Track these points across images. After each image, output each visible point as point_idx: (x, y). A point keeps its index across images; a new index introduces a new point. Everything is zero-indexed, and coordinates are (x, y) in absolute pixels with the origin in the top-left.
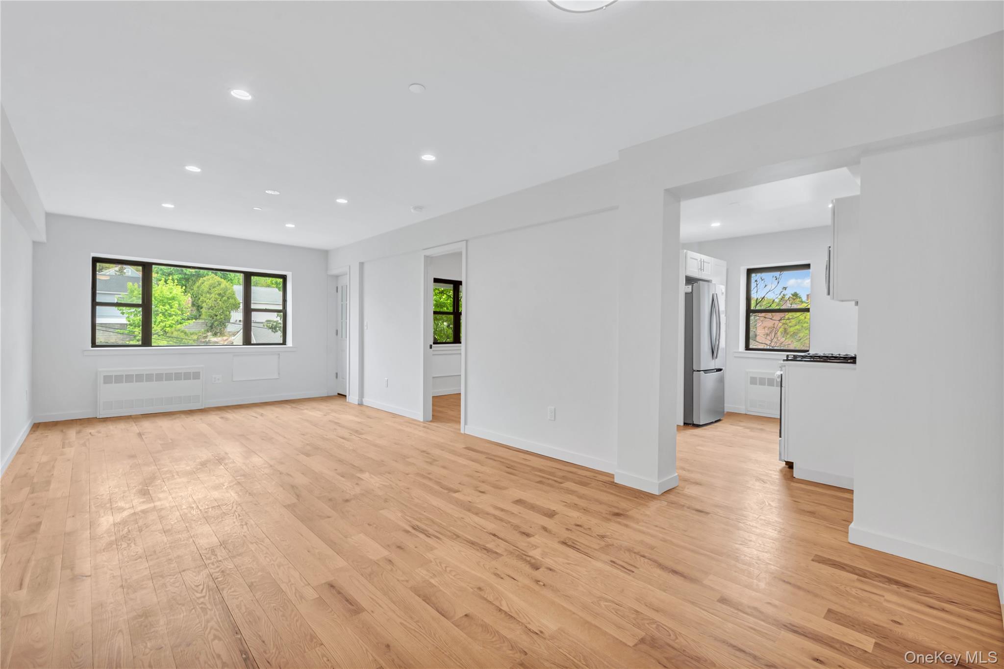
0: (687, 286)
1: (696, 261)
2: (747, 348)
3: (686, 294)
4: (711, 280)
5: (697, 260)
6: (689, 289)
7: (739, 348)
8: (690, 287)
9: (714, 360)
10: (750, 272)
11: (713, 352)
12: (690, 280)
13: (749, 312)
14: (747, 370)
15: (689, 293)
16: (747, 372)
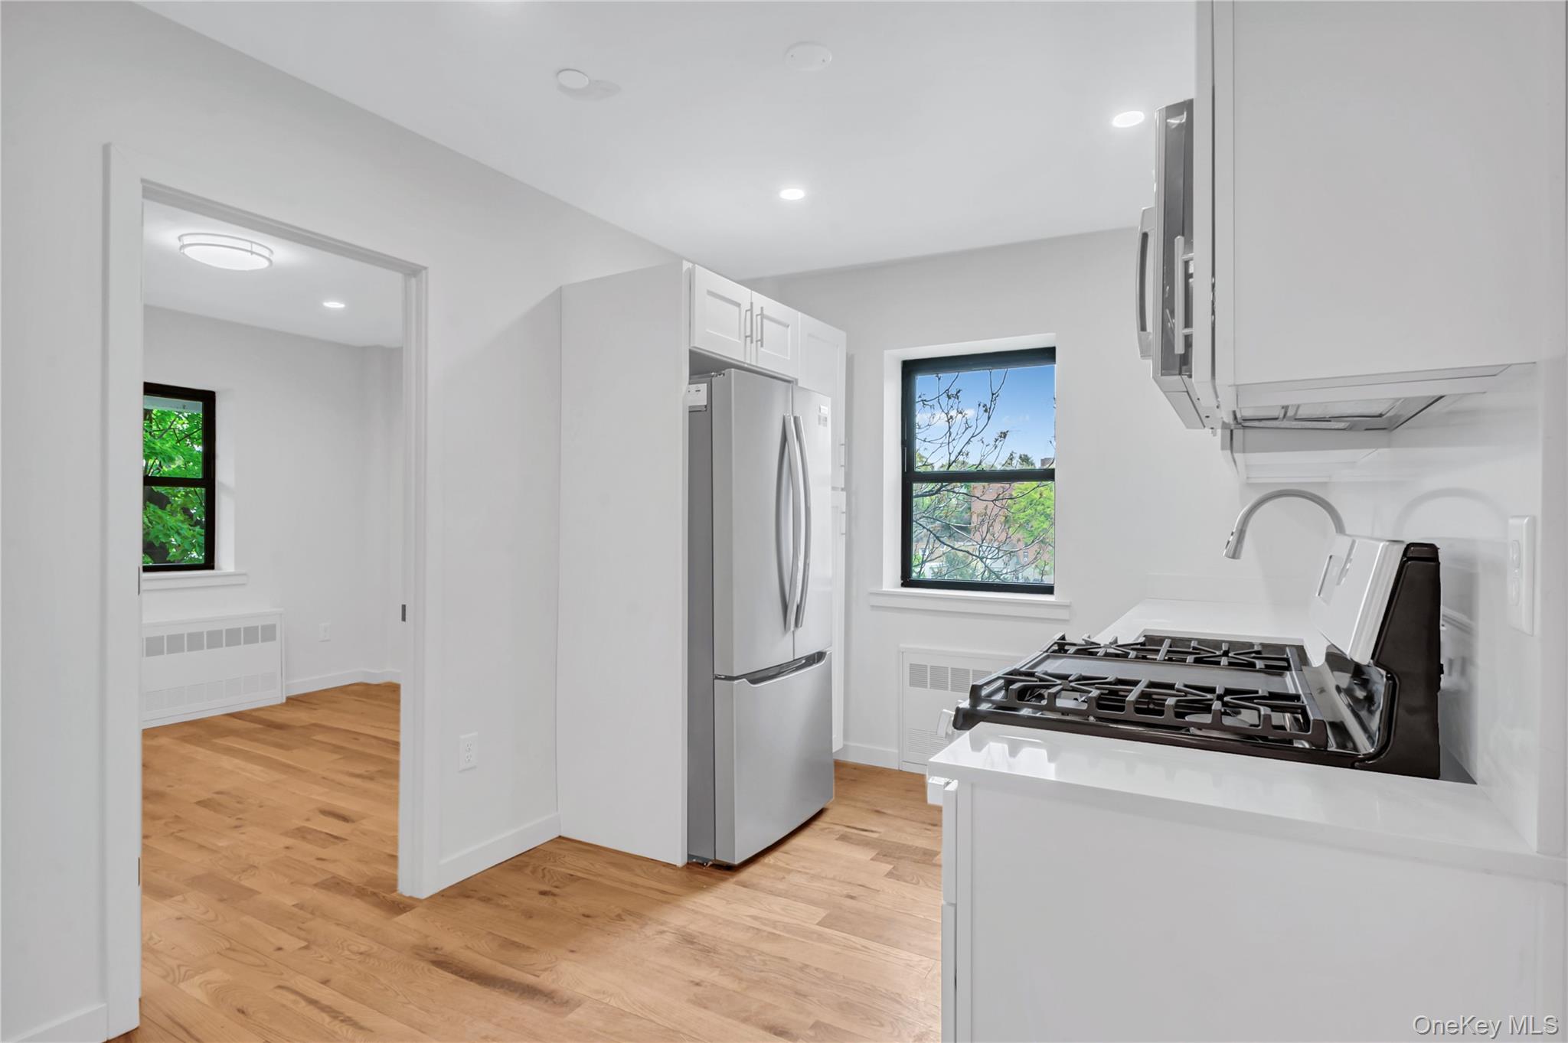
0: (694, 387)
1: (737, 309)
2: (907, 581)
3: (693, 411)
4: (796, 380)
5: (738, 305)
6: (699, 395)
7: (882, 584)
8: (703, 387)
9: (789, 635)
10: (910, 369)
11: (790, 611)
12: (703, 367)
13: (910, 476)
14: (901, 645)
15: (700, 411)
16: (903, 653)
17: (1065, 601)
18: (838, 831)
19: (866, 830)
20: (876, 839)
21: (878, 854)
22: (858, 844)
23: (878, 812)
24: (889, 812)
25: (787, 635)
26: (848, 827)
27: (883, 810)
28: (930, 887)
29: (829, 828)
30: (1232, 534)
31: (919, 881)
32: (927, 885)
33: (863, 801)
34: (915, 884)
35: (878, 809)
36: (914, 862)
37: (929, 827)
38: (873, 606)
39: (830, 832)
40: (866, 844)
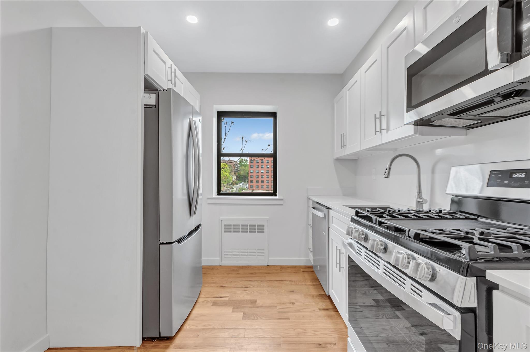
0: (147, 94)
2: (219, 193)
3: (146, 107)
5: (165, 64)
6: (150, 99)
7: (212, 195)
8: (153, 96)
10: (220, 115)
12: (151, 86)
13: (220, 155)
14: (221, 218)
15: (152, 107)
16: (221, 221)
17: (282, 198)
18: (211, 301)
19: (222, 297)
20: (228, 300)
21: (233, 308)
22: (222, 306)
23: (222, 286)
24: (226, 285)
25: (191, 218)
26: (214, 297)
27: (224, 285)
28: (264, 319)
29: (206, 300)
30: (387, 169)
31: (257, 318)
32: (261, 318)
33: (213, 283)
34: (256, 320)
35: (221, 285)
36: (250, 308)
37: (246, 289)
38: (208, 204)
39: (207, 302)
40: (225, 304)
